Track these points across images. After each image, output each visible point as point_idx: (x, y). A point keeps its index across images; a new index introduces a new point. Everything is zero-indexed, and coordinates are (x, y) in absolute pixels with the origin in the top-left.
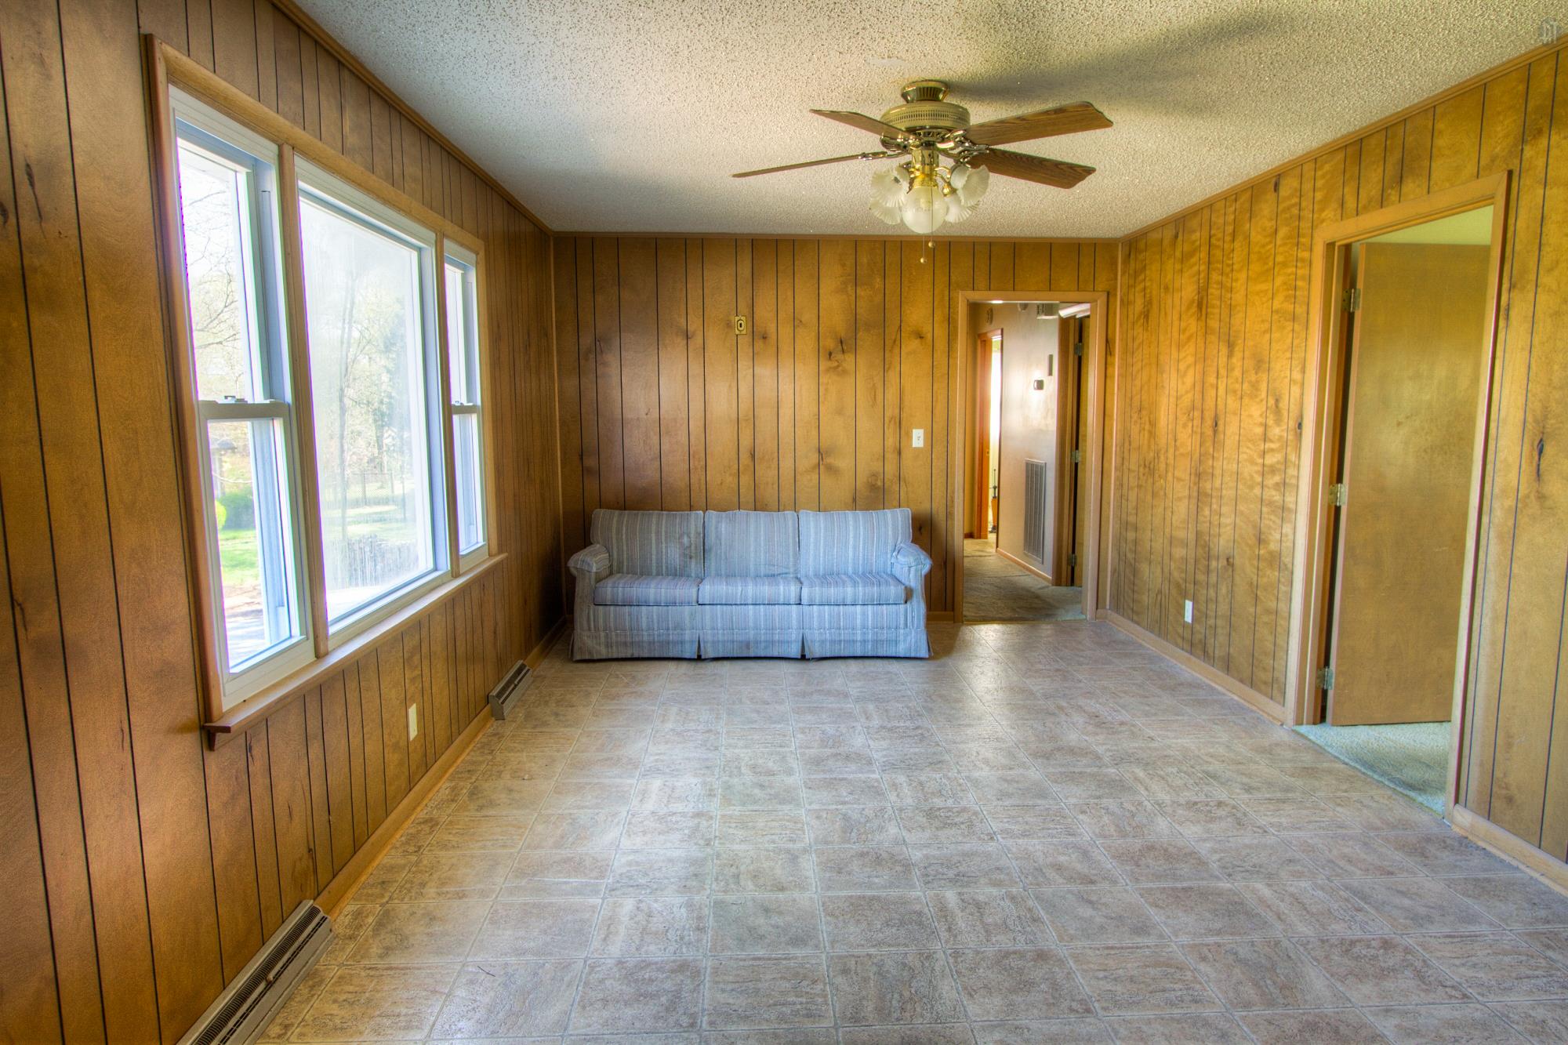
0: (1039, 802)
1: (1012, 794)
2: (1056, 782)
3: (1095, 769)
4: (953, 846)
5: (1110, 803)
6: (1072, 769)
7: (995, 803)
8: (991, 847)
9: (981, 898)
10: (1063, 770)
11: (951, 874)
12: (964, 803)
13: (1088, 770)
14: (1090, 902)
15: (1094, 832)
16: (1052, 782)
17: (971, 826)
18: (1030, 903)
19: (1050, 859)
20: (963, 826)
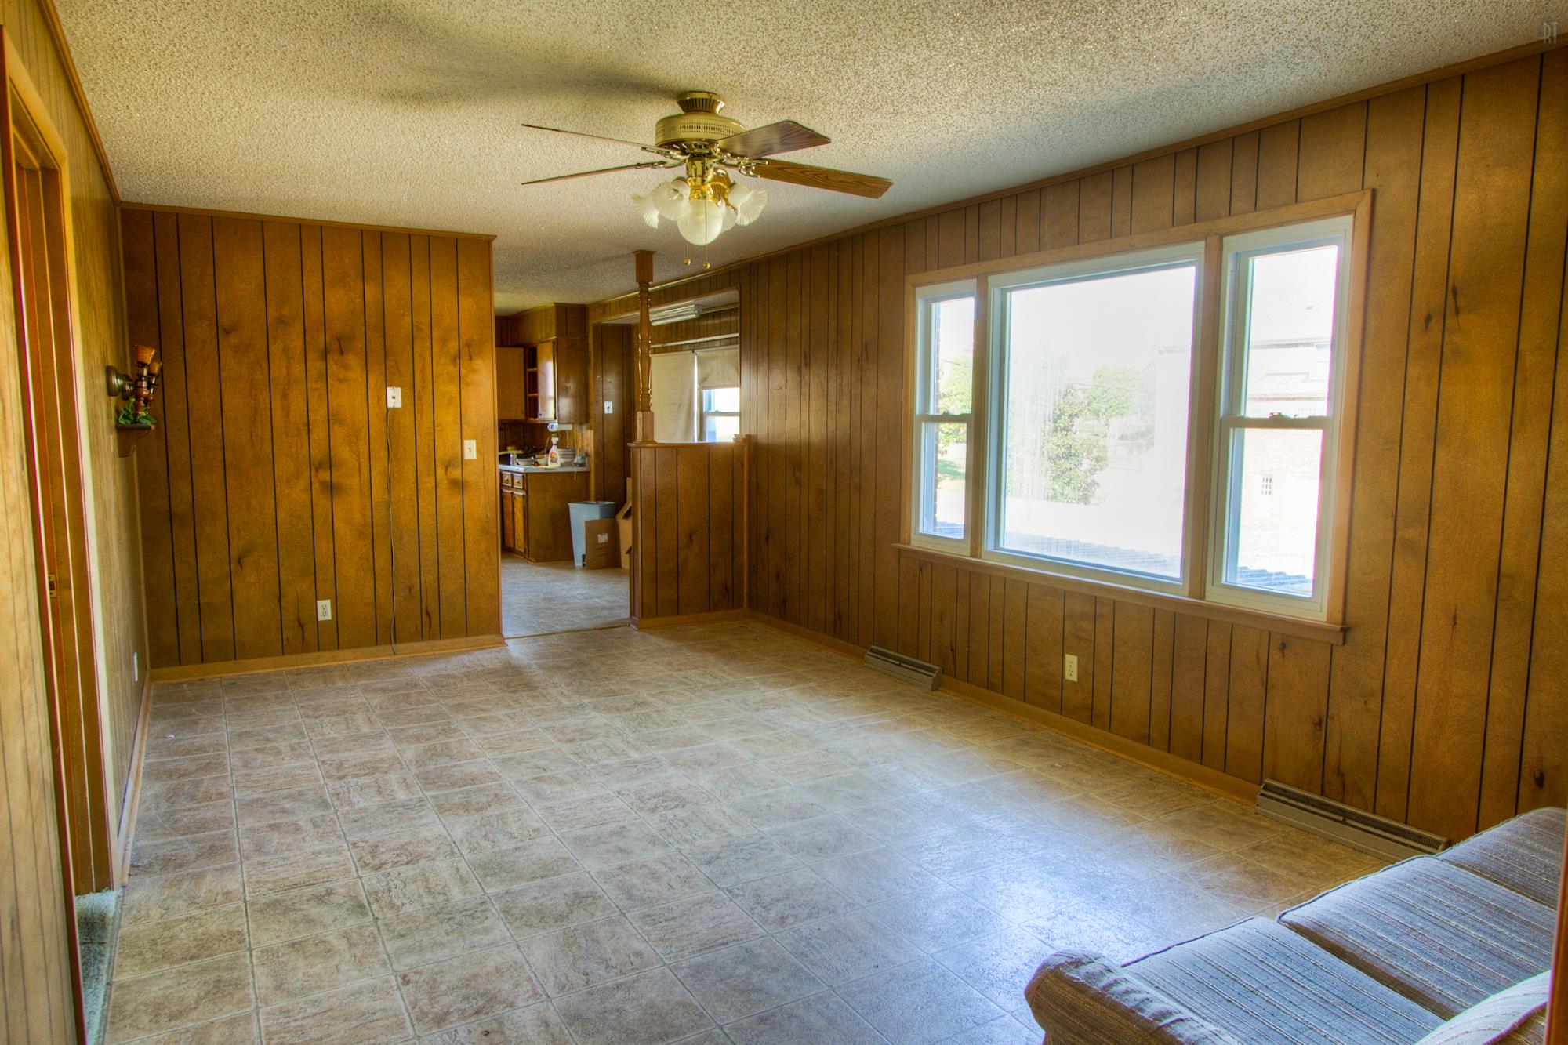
0: (581, 833)
1: (611, 835)
2: (565, 859)
3: (514, 887)
4: (648, 781)
5: (505, 844)
6: (544, 882)
7: (626, 822)
8: (617, 787)
9: (614, 757)
10: (555, 879)
11: (641, 766)
12: (656, 816)
13: (524, 884)
14: (538, 768)
15: (528, 813)
16: (569, 858)
17: (641, 799)
18: (580, 761)
19: (569, 786)
20: (648, 797)
